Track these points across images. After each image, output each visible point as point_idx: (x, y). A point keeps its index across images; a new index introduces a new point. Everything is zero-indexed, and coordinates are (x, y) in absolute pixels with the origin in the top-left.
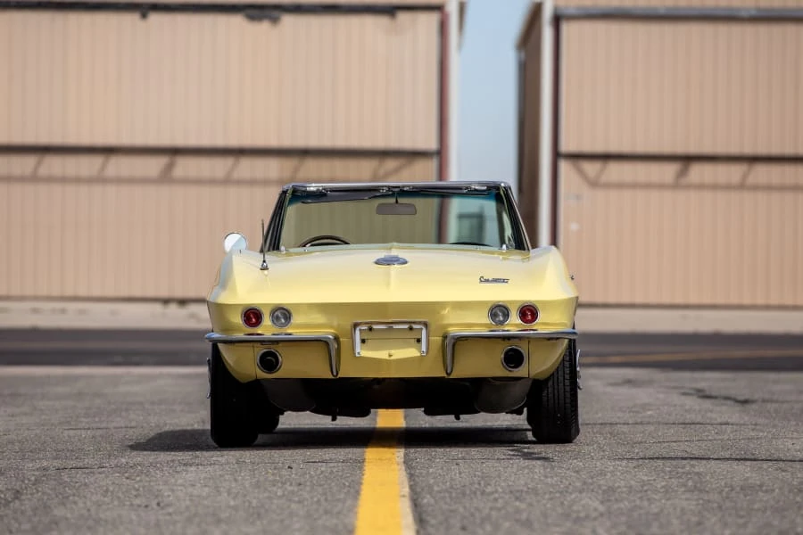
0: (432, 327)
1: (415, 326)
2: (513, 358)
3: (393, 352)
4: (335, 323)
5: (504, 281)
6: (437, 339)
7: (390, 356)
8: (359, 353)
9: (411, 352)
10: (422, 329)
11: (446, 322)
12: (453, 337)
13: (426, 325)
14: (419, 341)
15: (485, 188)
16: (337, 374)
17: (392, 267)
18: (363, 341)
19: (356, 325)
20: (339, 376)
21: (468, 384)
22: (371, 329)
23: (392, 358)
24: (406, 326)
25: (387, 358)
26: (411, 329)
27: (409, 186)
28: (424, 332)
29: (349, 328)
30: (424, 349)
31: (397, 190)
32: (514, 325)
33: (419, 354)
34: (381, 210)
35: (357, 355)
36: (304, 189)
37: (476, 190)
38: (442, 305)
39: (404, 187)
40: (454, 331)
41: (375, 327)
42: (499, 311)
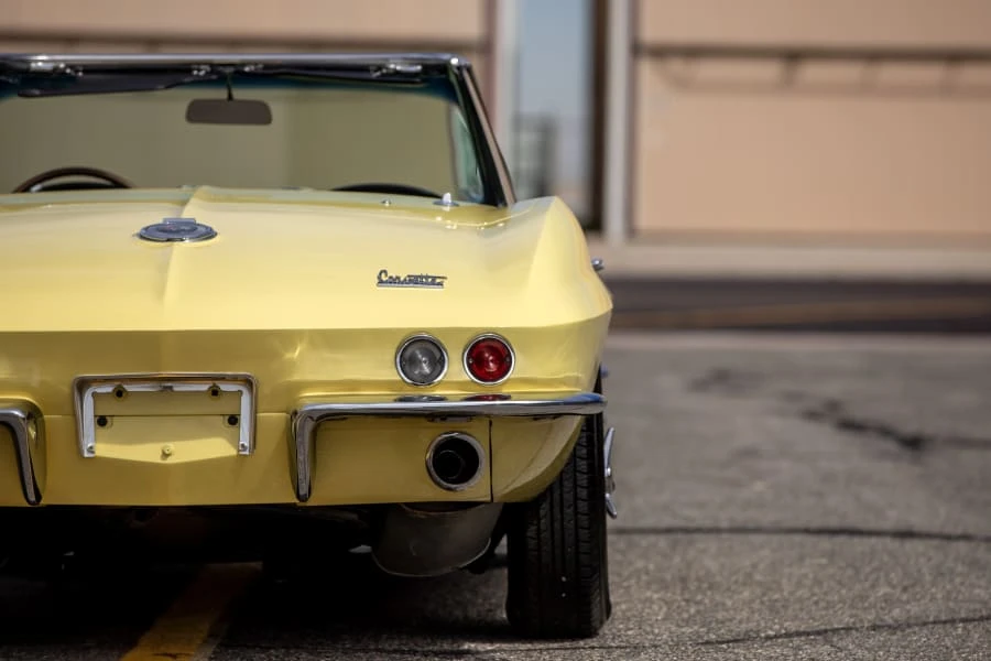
0: (264, 390)
1: (224, 387)
2: (455, 461)
3: (172, 446)
4: (36, 378)
5: (434, 282)
6: (274, 418)
7: (165, 455)
8: (91, 450)
9: (214, 447)
10: (240, 392)
11: (297, 377)
12: (310, 415)
13: (248, 382)
14: (233, 420)
15: (419, 68)
16: (38, 496)
17: (177, 245)
18: (102, 421)
19: (82, 385)
20: (44, 502)
21: (354, 516)
22: (119, 393)
23: (169, 461)
24: (204, 387)
25: (157, 459)
26: (215, 392)
27: (255, 63)
28: (245, 400)
29: (66, 389)
30: (245, 440)
31: (229, 70)
32: (455, 383)
33: (233, 452)
34: (197, 113)
35: (86, 455)
36: (24, 66)
37: (397, 73)
38: (287, 338)
39: (244, 64)
40: (314, 399)
41: (130, 388)
42: (420, 352)
